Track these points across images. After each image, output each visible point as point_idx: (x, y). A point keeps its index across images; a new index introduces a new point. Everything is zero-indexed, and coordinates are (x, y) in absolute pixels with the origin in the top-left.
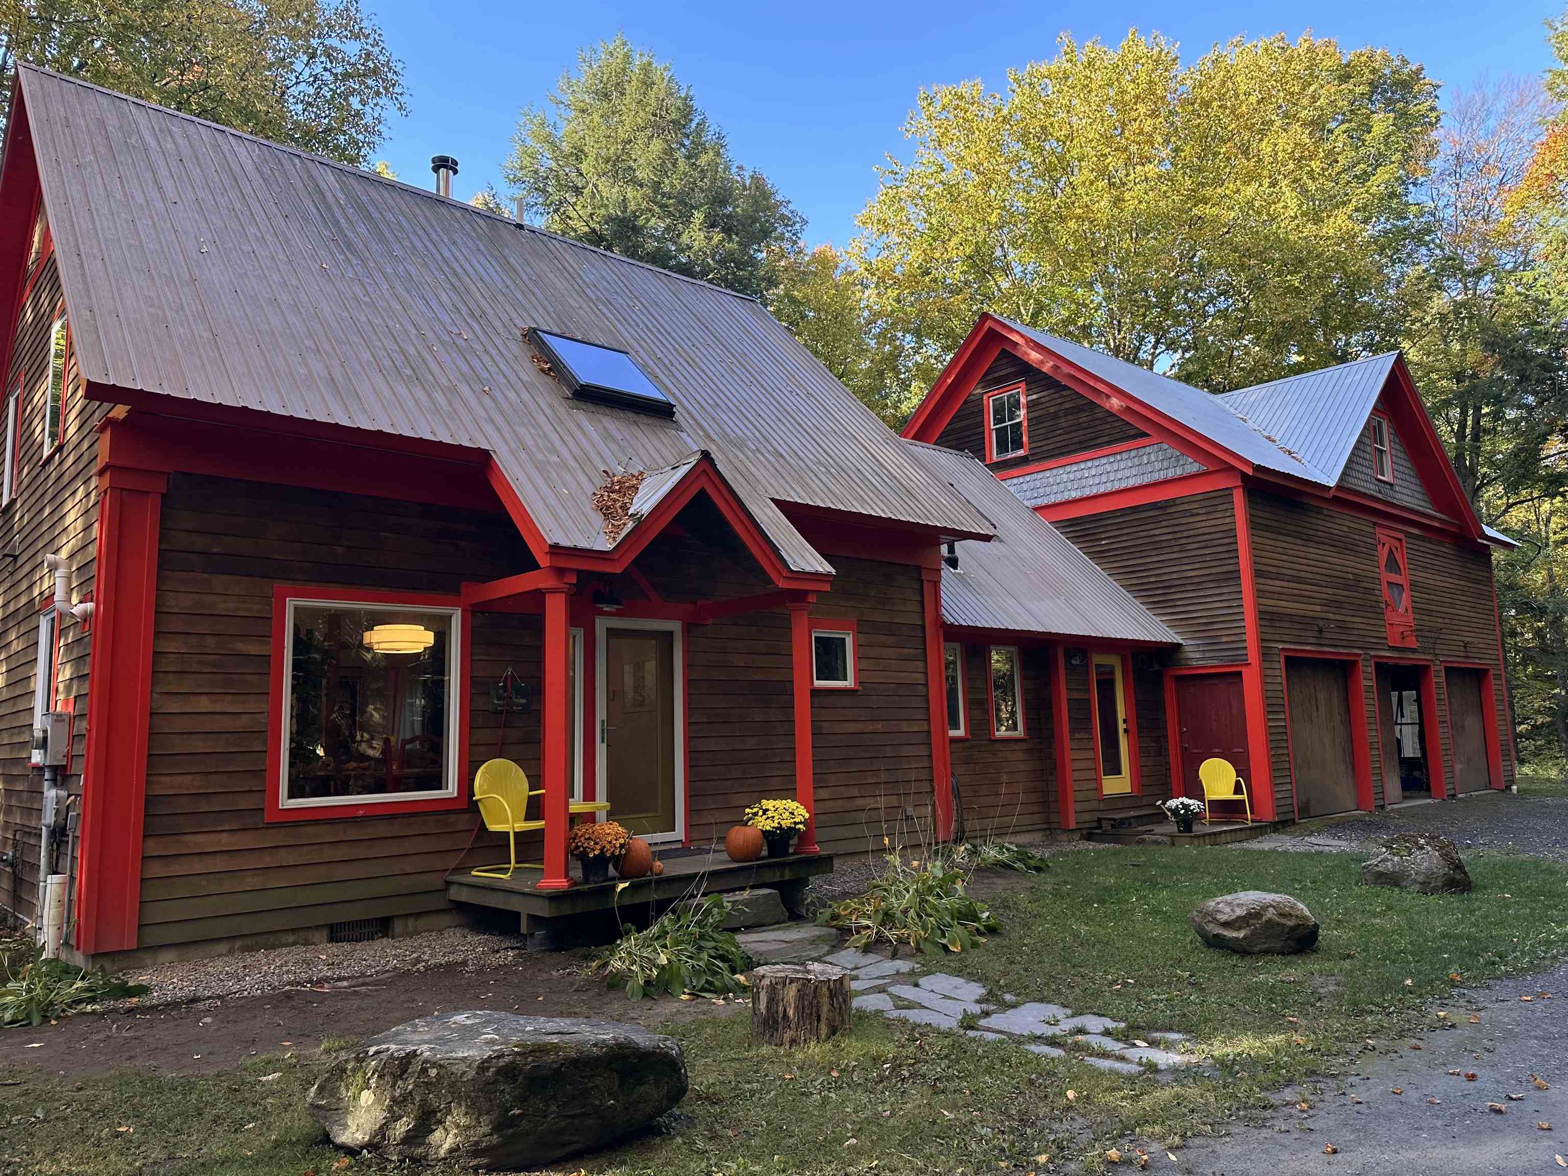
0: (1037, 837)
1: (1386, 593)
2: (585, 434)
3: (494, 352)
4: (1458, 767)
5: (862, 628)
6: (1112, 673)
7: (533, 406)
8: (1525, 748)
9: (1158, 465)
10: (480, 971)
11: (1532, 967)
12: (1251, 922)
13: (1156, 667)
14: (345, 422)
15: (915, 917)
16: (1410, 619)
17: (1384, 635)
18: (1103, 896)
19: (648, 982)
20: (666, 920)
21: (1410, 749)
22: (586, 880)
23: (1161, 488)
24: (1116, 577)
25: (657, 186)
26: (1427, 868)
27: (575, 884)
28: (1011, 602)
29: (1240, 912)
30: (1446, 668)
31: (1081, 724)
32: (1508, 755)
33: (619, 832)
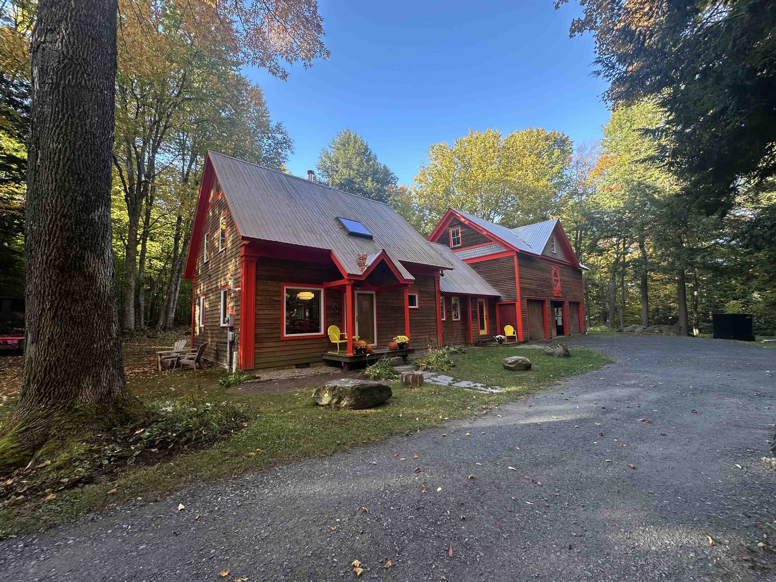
0: (463, 346)
1: (554, 283)
2: (352, 244)
3: (329, 224)
4: (571, 328)
5: (420, 292)
6: (483, 303)
7: (339, 238)
8: (593, 323)
9: (495, 249)
10: (334, 374)
11: (581, 373)
12: (516, 363)
13: (494, 302)
14: (299, 244)
15: (435, 363)
16: (560, 289)
17: (553, 293)
18: (480, 358)
19: (375, 377)
20: (377, 363)
21: (560, 323)
22: (357, 354)
23: (496, 255)
24: (484, 279)
25: (358, 170)
26: (560, 352)
27: (354, 355)
28: (458, 286)
29: (513, 361)
30: (569, 302)
31: (475, 317)
32: (585, 324)
33: (363, 343)
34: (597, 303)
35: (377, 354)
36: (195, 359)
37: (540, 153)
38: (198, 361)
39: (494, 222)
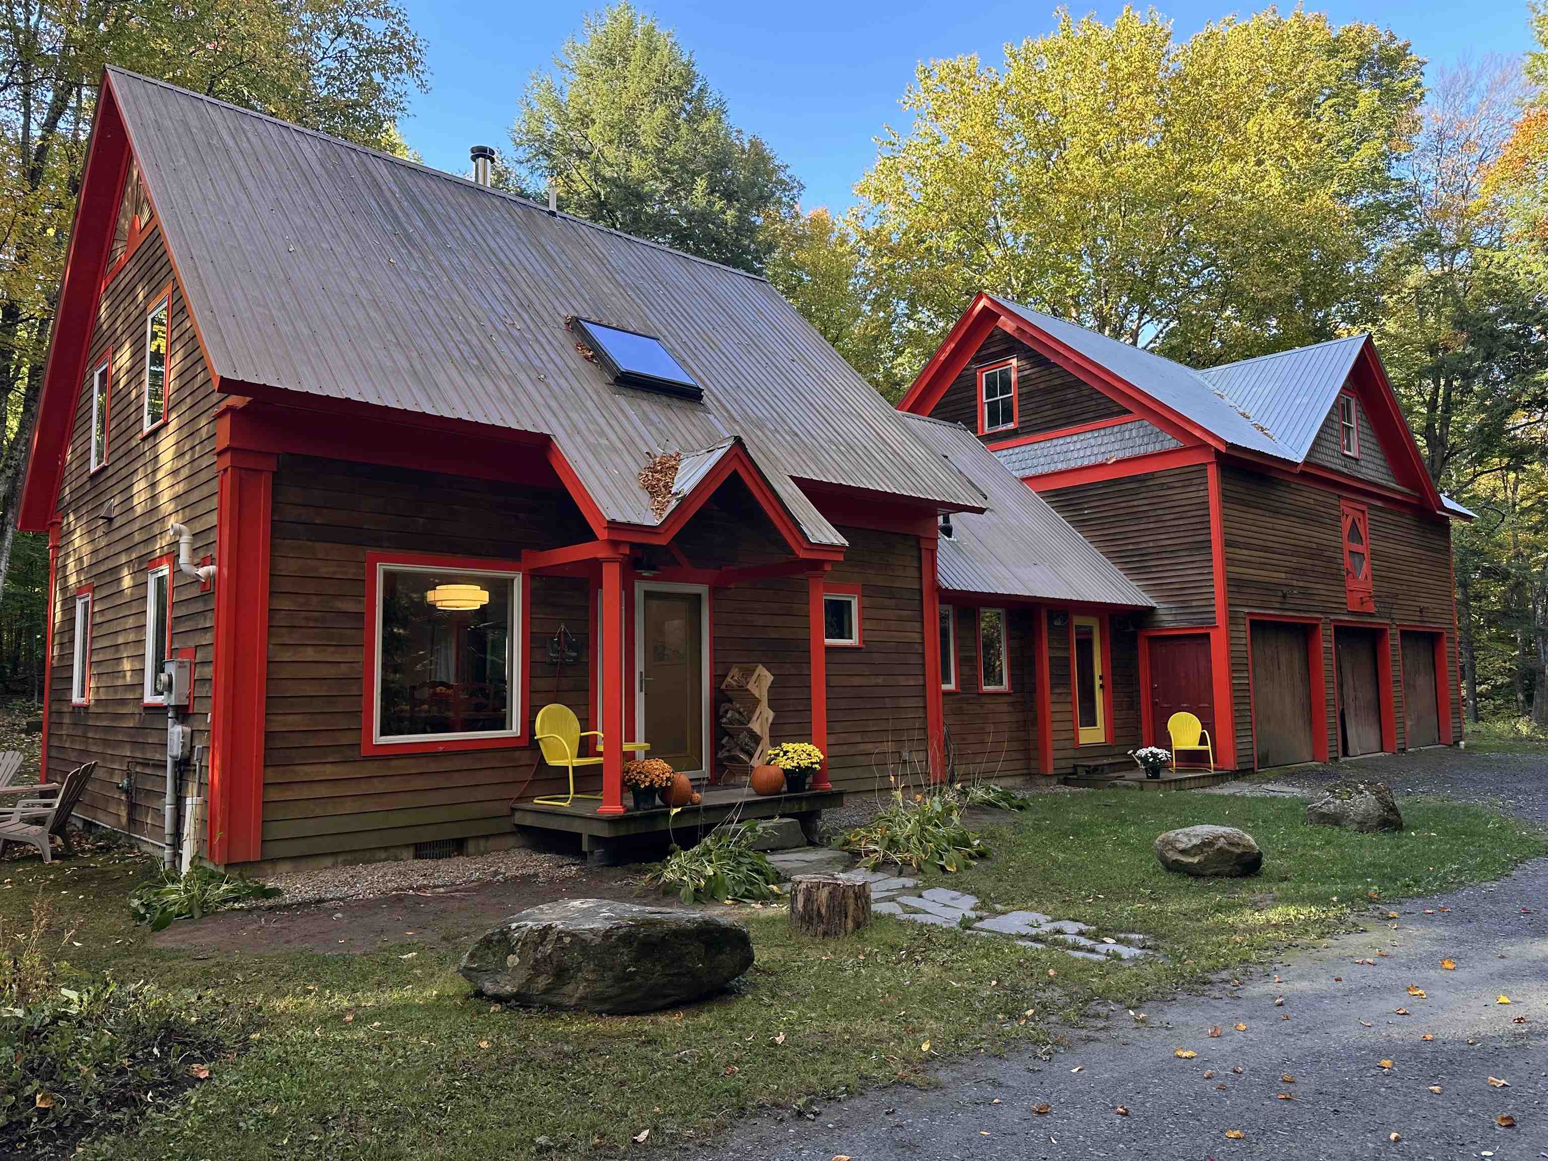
0: (1018, 781)
1: (1347, 561)
2: (627, 417)
3: (543, 341)
4: (1409, 723)
5: (868, 592)
6: (1091, 633)
7: (581, 392)
8: (1484, 707)
9: (1138, 441)
10: (551, 881)
11: (1441, 890)
12: (1205, 849)
13: (1132, 629)
15: (917, 842)
16: (1370, 585)
17: (1345, 601)
18: (1078, 829)
19: (697, 890)
20: (707, 840)
22: (637, 806)
23: (1140, 462)
24: (1097, 544)
25: (658, 152)
26: (1364, 810)
27: (628, 810)
28: (1001, 568)
29: (1195, 841)
30: (1401, 631)
31: (1061, 678)
32: (1458, 713)
33: (660, 768)
34: (1500, 639)
35: (708, 809)
36: (49, 824)
37: (1307, 99)
38: (59, 827)
39: (1140, 345)
